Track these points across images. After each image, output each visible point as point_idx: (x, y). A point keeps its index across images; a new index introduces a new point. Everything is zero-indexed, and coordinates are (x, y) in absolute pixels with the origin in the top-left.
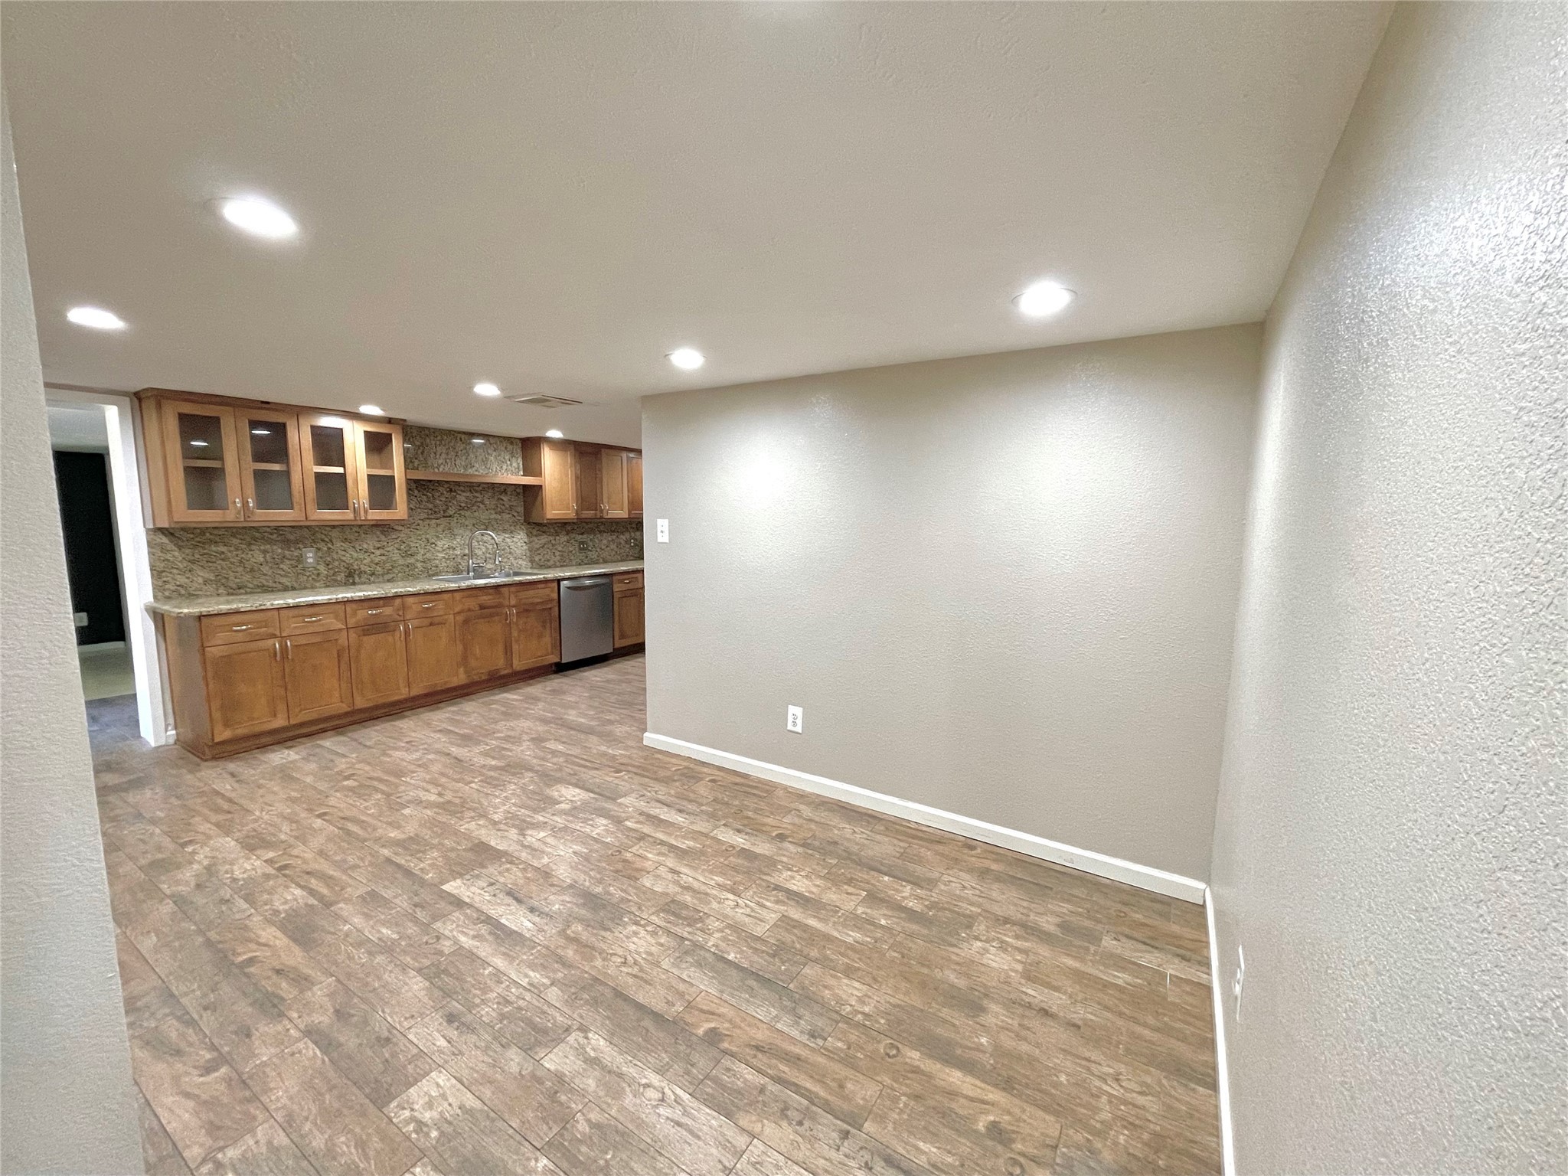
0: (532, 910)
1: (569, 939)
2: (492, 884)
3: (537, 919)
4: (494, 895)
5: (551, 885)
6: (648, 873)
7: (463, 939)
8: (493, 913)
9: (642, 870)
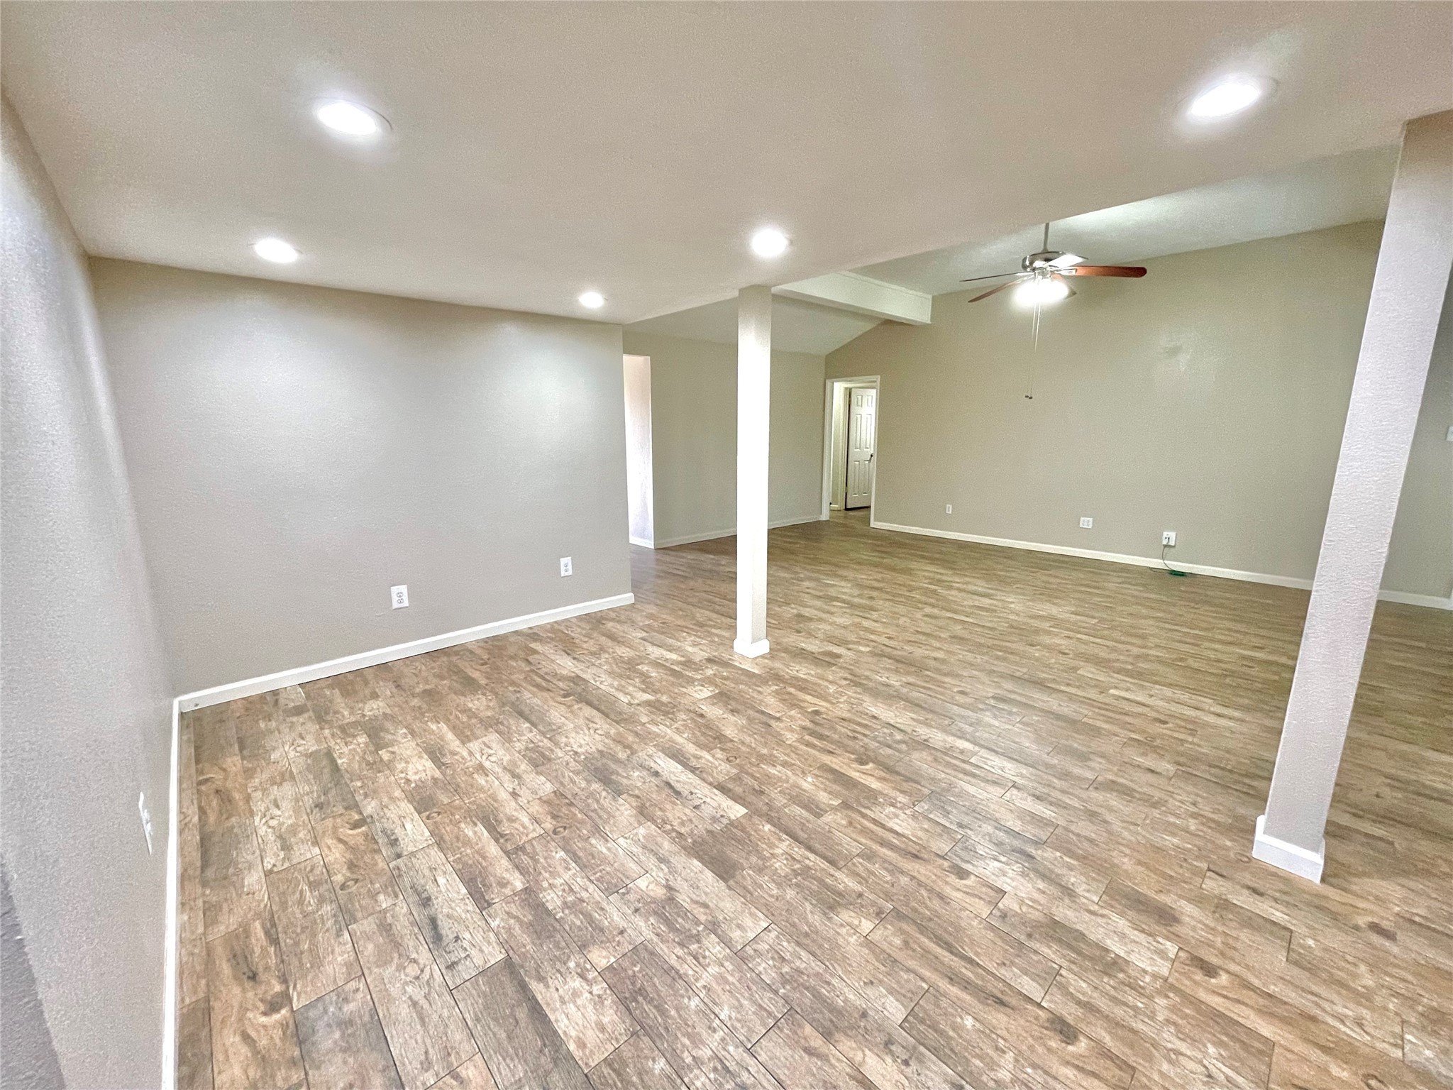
0: (656, 774)
1: (629, 747)
2: (696, 807)
3: (652, 764)
4: (692, 793)
5: (638, 797)
6: (540, 799)
7: (710, 758)
8: (691, 775)
9: (545, 802)
